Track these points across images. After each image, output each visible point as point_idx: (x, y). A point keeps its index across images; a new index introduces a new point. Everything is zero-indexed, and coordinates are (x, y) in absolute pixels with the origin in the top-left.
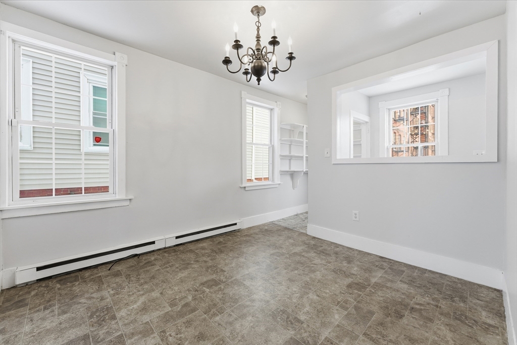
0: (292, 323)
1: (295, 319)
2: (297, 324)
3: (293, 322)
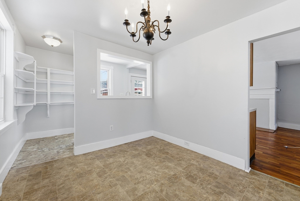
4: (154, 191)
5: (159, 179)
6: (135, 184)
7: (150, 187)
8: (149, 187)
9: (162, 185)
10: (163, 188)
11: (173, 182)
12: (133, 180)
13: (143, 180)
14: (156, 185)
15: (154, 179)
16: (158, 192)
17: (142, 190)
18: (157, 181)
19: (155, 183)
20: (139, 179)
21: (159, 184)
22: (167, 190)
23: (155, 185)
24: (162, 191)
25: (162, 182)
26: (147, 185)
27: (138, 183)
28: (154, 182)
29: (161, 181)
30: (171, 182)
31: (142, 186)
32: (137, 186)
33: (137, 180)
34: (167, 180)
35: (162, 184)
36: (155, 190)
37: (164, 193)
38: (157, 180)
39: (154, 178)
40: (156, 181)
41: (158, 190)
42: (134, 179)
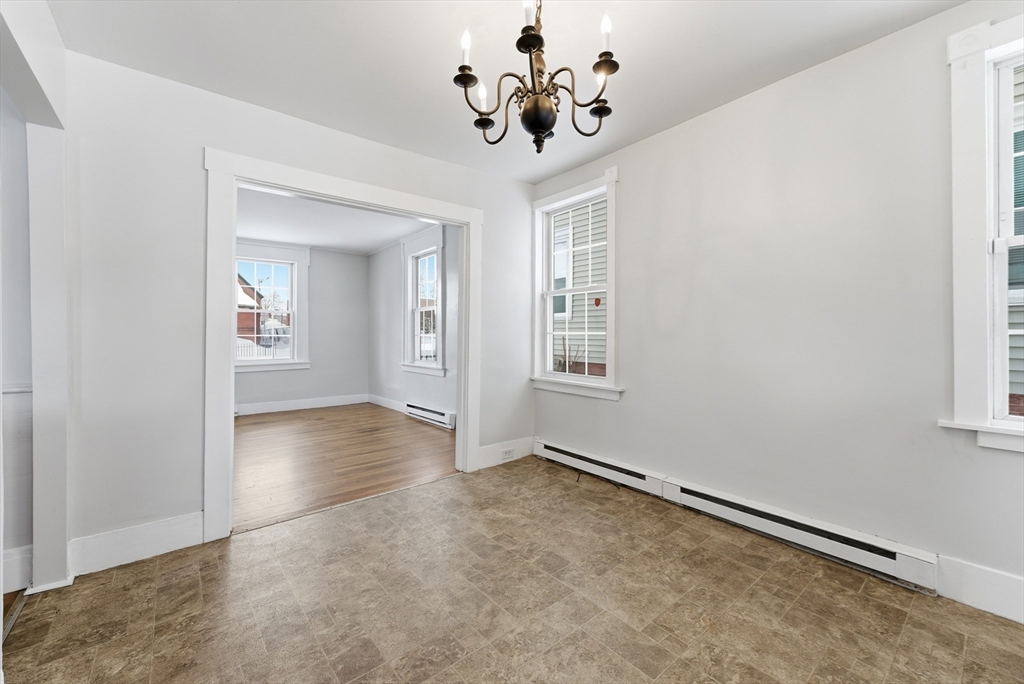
0: (415, 667)
1: (425, 674)
2: (410, 675)
3: (418, 670)
4: (517, 613)
5: (494, 652)
6: (584, 634)
7: (528, 623)
8: (534, 625)
9: (487, 631)
10: (487, 621)
11: (445, 640)
12: (598, 652)
13: (557, 650)
14: (508, 629)
15: (517, 653)
16: (506, 609)
17: (555, 616)
18: (503, 647)
19: (511, 637)
20: (577, 657)
21: (497, 635)
22: (477, 615)
23: (512, 631)
24: (493, 613)
25: (484, 642)
26: (540, 629)
27: (573, 640)
28: (517, 642)
29: (487, 647)
30: (454, 640)
31: (557, 627)
32: (576, 627)
33: (581, 651)
34: (462, 649)
35: (486, 634)
36: (513, 614)
37: (487, 607)
38: (501, 651)
39: (515, 658)
40: (508, 645)
41: (504, 614)
42: (596, 657)
